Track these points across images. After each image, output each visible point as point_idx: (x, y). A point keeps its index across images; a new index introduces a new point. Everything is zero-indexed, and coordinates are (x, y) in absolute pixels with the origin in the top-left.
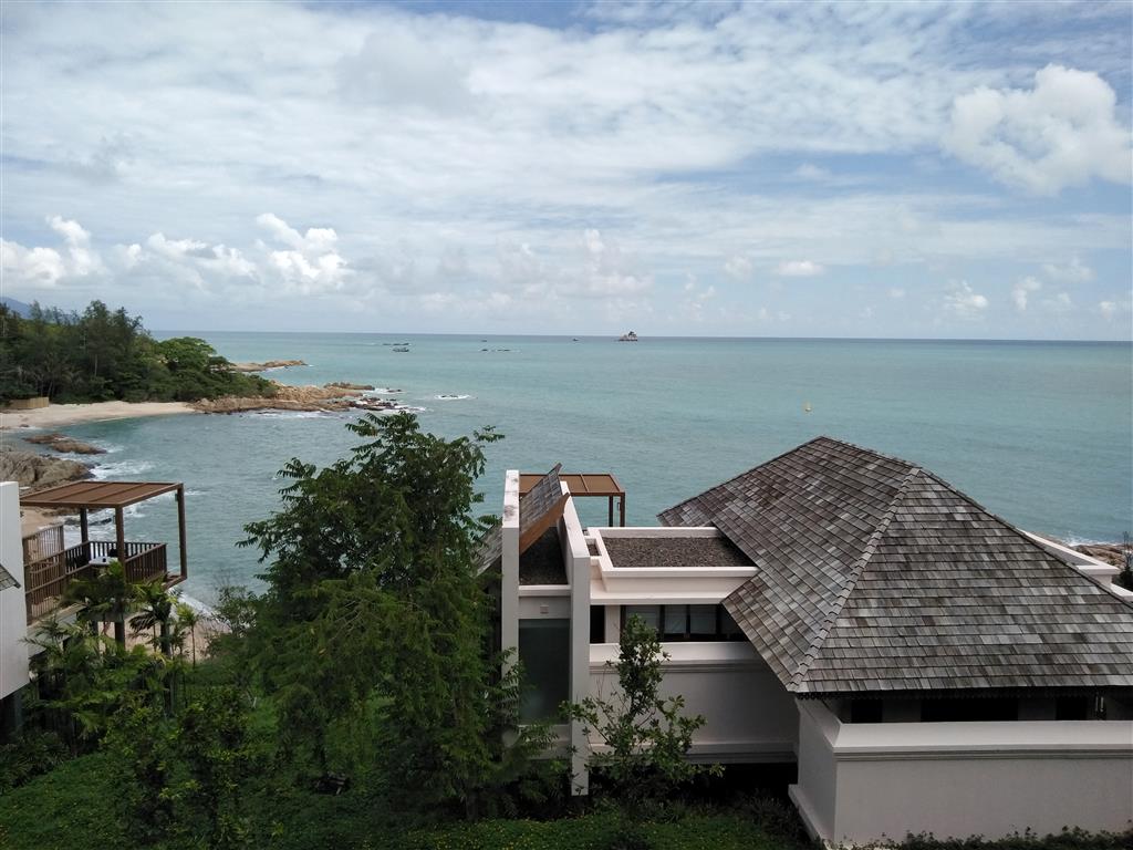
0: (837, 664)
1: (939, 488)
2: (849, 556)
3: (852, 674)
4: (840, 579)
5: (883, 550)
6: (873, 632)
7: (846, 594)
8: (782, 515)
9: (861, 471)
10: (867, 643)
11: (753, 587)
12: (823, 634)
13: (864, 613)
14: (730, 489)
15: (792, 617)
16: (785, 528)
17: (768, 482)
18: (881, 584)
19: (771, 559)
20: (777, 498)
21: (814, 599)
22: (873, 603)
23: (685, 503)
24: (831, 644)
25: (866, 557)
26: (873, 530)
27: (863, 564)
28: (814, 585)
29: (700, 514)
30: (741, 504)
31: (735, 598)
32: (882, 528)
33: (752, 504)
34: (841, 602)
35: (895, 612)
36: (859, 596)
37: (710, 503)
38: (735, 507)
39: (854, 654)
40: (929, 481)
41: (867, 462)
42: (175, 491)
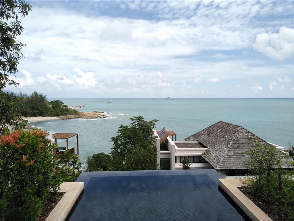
0: (225, 164)
1: (245, 131)
2: (227, 144)
3: (228, 166)
4: (225, 149)
5: (234, 143)
6: (232, 158)
7: (227, 151)
8: (213, 137)
9: (229, 128)
10: (231, 160)
11: (207, 152)
12: (222, 159)
13: (230, 155)
14: (201, 133)
15: (216, 156)
16: (213, 140)
17: (209, 131)
18: (234, 149)
19: (211, 146)
20: (211, 134)
21: (220, 153)
22: (232, 153)
23: (190, 136)
24: (224, 161)
25: (231, 144)
26: (232, 139)
27: (230, 146)
28: (220, 150)
29: (194, 138)
30: (203, 136)
31: (204, 154)
32: (234, 139)
33: (206, 136)
34: (226, 153)
35: (237, 155)
36: (229, 151)
37: (196, 136)
38: (202, 136)
39: (229, 162)
40: (243, 129)
41: (230, 126)
42: (77, 135)
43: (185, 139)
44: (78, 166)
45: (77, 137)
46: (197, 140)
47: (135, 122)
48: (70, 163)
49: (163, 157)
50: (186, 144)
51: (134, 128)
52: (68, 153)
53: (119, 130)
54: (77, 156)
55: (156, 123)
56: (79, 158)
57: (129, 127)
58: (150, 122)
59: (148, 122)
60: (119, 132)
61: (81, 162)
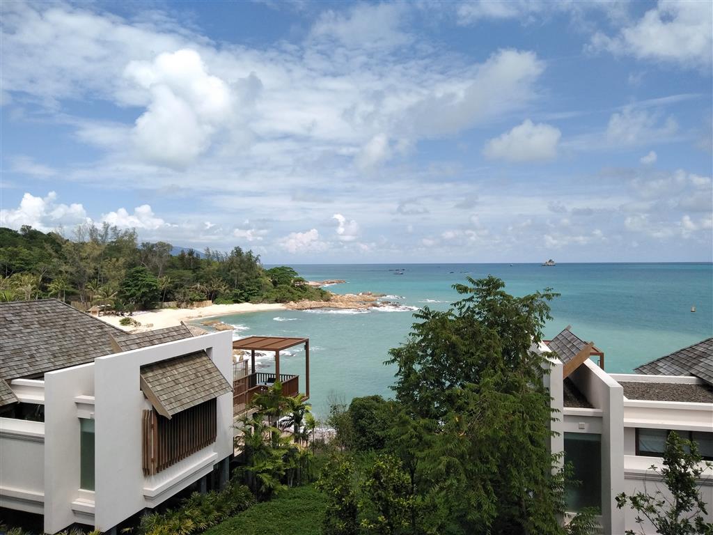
14: (701, 349)
37: (683, 359)
42: (305, 344)
43: (640, 370)
44: (305, 430)
45: (307, 347)
46: (692, 375)
47: (471, 299)
48: (284, 421)
49: (573, 428)
50: (651, 386)
51: (468, 319)
52: (278, 391)
53: (417, 326)
54: (304, 403)
55: (548, 303)
56: (307, 407)
57: (450, 318)
58: (527, 298)
59: (521, 301)
60: (416, 331)
61: (316, 420)
